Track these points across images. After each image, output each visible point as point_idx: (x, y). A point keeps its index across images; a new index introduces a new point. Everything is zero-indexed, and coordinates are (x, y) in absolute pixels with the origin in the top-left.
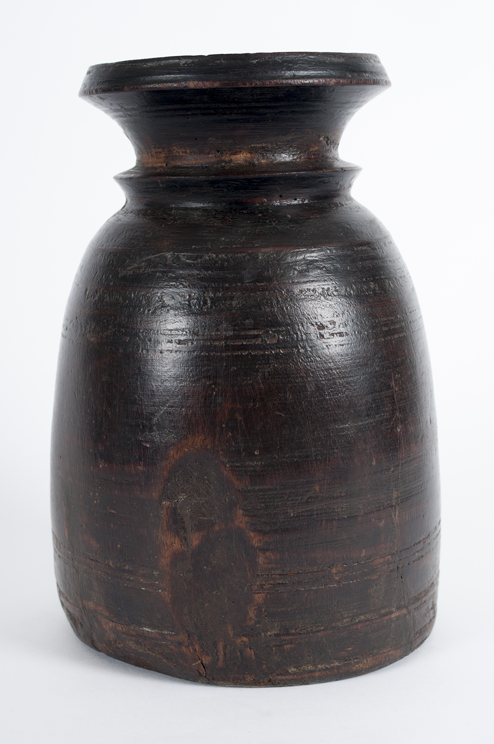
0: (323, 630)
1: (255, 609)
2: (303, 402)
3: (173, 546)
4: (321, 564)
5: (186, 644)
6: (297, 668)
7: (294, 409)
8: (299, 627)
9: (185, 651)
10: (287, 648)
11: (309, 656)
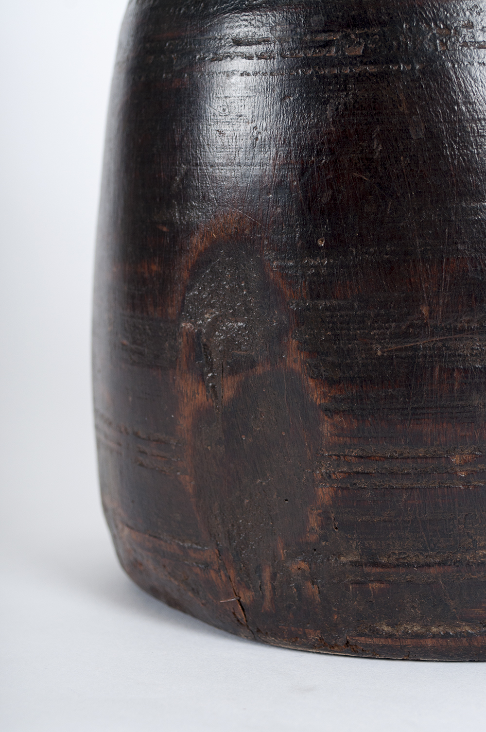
0: (439, 564)
1: (319, 515)
2: (402, 158)
3: (195, 398)
4: (432, 444)
5: (216, 567)
6: (393, 627)
7: (385, 168)
8: (394, 553)
9: (214, 579)
10: (373, 588)
11: (413, 607)
